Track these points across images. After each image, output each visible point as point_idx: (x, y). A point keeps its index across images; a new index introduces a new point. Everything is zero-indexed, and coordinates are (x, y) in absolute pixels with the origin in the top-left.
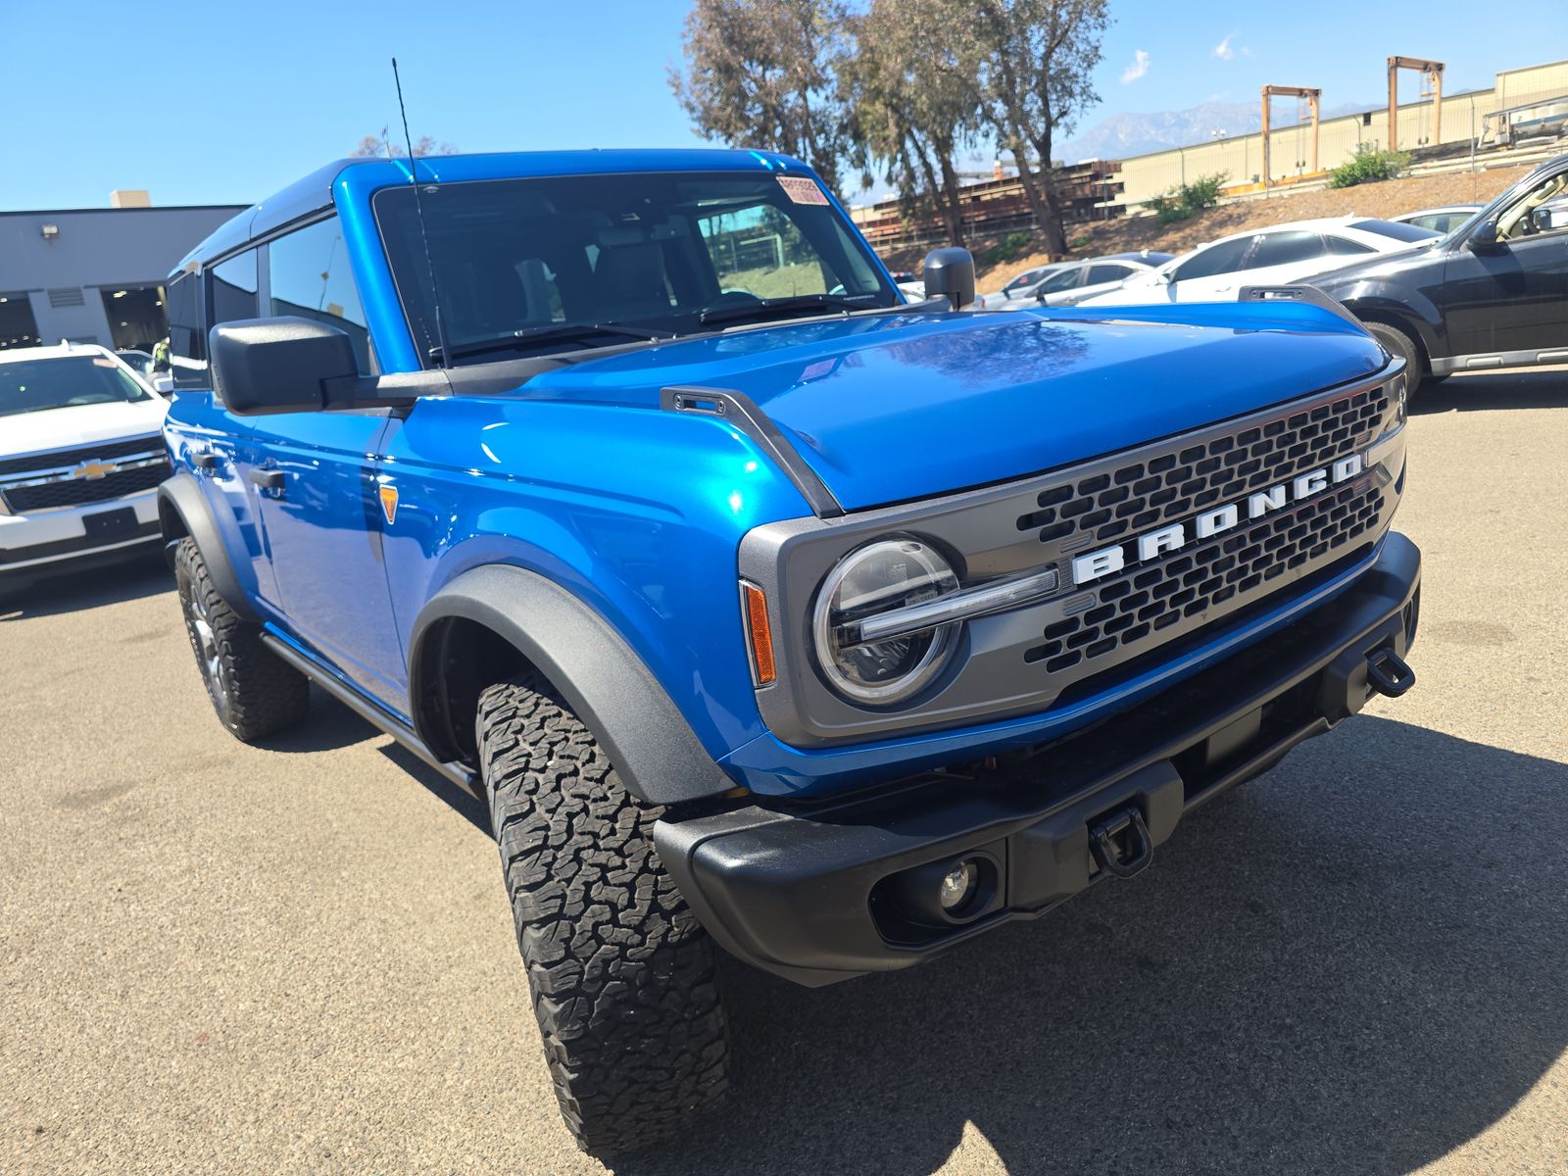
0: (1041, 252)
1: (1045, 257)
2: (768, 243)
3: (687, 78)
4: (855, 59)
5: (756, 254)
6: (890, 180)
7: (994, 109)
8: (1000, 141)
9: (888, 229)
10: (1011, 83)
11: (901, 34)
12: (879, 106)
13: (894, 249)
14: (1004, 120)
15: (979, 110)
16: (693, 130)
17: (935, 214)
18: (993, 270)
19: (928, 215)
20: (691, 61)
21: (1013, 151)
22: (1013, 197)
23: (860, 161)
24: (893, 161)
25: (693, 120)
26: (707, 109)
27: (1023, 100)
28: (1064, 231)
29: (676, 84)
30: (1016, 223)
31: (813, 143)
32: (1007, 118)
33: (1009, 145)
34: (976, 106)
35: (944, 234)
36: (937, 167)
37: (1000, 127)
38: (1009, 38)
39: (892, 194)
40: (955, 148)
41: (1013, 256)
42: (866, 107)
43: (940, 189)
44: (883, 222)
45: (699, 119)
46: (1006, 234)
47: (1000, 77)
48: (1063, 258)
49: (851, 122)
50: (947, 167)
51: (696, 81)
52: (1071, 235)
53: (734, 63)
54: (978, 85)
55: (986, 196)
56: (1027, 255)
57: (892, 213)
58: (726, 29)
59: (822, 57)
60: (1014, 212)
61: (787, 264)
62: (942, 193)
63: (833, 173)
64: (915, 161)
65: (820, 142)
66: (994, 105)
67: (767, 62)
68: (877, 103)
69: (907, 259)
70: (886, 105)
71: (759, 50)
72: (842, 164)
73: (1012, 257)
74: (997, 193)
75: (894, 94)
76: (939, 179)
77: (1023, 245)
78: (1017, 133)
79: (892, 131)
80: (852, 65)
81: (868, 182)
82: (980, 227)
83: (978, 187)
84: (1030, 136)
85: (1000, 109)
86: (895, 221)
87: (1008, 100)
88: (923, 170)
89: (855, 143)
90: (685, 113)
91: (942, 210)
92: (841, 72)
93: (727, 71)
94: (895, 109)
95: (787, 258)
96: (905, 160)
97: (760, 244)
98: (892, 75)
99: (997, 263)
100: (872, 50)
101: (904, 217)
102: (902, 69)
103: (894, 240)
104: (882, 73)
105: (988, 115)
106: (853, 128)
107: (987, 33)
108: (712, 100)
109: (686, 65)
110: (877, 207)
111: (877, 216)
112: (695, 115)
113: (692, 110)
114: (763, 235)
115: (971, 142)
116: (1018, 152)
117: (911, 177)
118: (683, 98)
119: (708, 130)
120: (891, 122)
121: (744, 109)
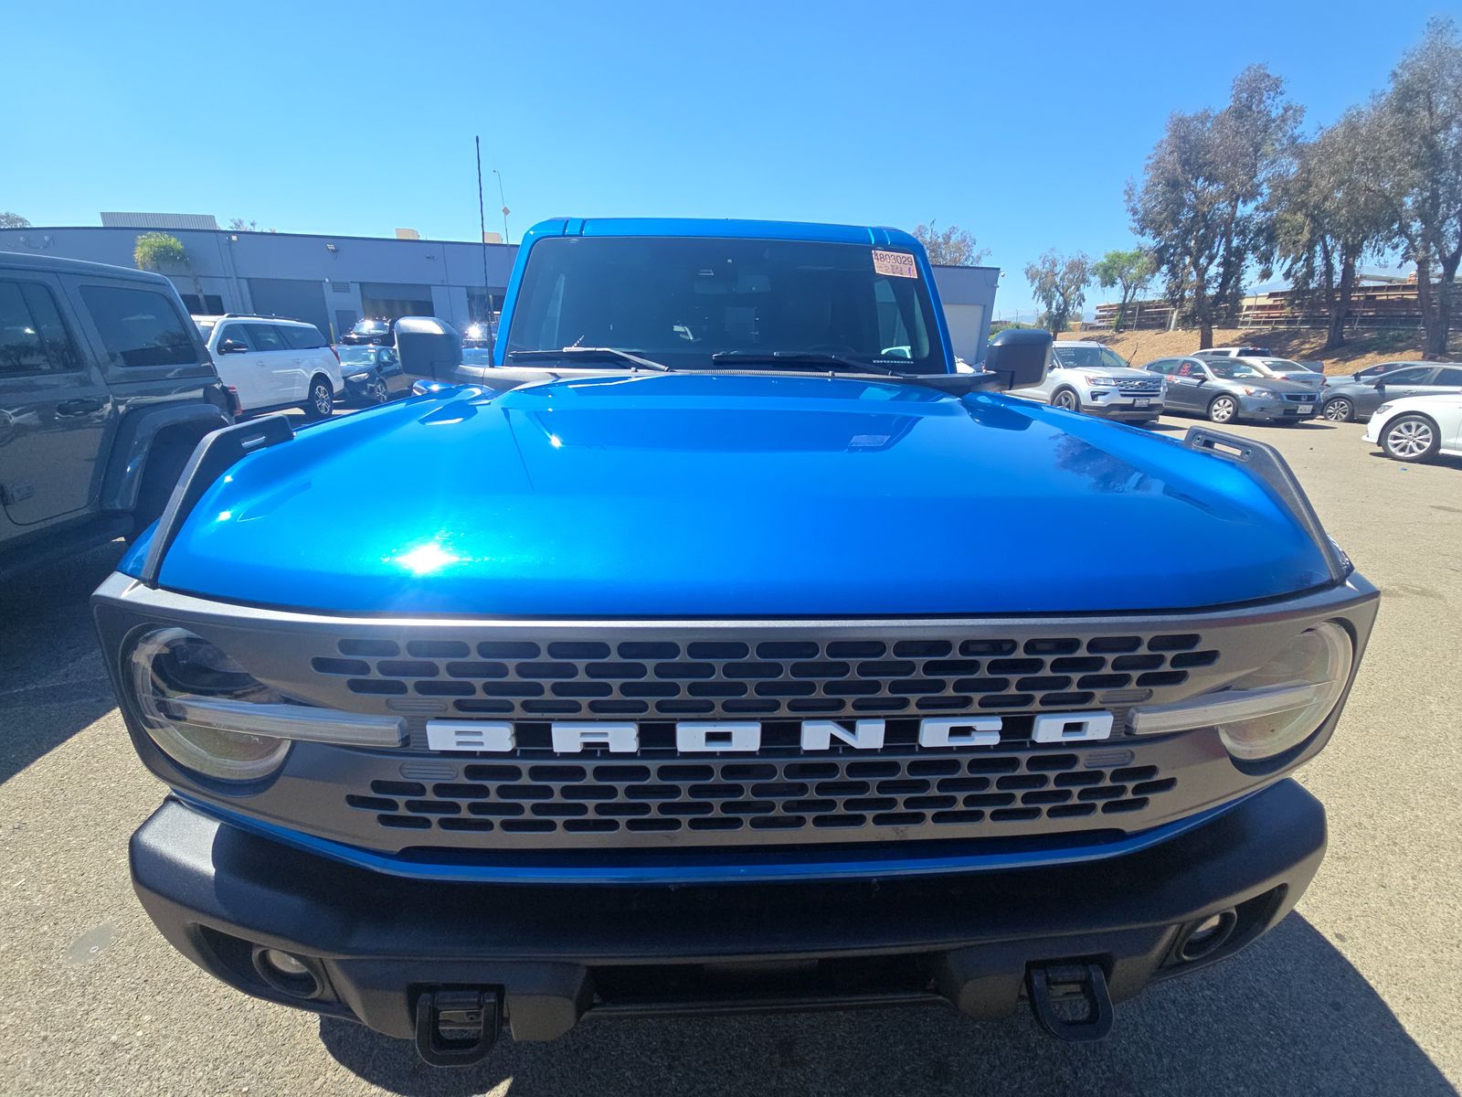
0: (1418, 350)
1: (1420, 354)
2: (1165, 312)
3: (1140, 189)
4: (1291, 177)
5: (1153, 319)
6: (1287, 275)
7: (1410, 226)
8: (1407, 253)
9: (1275, 313)
10: (1435, 206)
11: (1340, 158)
12: (1300, 217)
13: (1273, 329)
14: (1417, 236)
15: (1396, 226)
16: (1131, 229)
17: (1323, 305)
18: (1363, 357)
19: (1315, 306)
20: (1147, 177)
21: (1418, 263)
22: (1408, 300)
23: (1266, 258)
24: (1295, 261)
25: (1134, 221)
26: (1146, 212)
27: (1442, 222)
28: (1447, 336)
29: (1129, 193)
30: (1402, 323)
31: (1229, 242)
32: (1420, 235)
33: (1416, 256)
34: (1394, 221)
35: (1327, 322)
36: (1338, 267)
37: (1412, 241)
38: (1442, 171)
39: (1288, 286)
40: (1363, 255)
41: (1387, 348)
42: (1288, 216)
43: (1334, 286)
44: (1271, 307)
45: (1138, 221)
46: (1389, 330)
47: (1425, 201)
48: (1439, 358)
49: (1268, 228)
50: (1349, 270)
51: (1147, 192)
52: (1455, 340)
53: (1181, 179)
54: (1402, 205)
55: (1382, 296)
56: (1402, 350)
57: (1279, 301)
58: (1185, 153)
59: (1261, 176)
60: (1405, 313)
61: (1175, 329)
62: (1337, 290)
63: (1239, 266)
64: (1318, 262)
65: (1235, 243)
66: (1412, 223)
67: (1211, 179)
68: (1299, 214)
69: (1283, 338)
70: (1306, 216)
71: (1207, 170)
72: (1250, 258)
73: (1384, 349)
74: (1393, 296)
75: (1316, 207)
76: (1337, 279)
77: (1401, 341)
78: (1427, 249)
79: (1305, 236)
80: (1288, 182)
81: (1266, 275)
82: (1364, 320)
83: (1376, 289)
84: (1441, 252)
85: (1416, 226)
86: (1282, 307)
87: (1426, 220)
88: (1324, 269)
89: (1266, 243)
90: (1129, 215)
91: (1330, 303)
92: (1275, 188)
93: (1174, 185)
94: (1314, 218)
95: (1177, 325)
96: (1309, 261)
97: (1160, 313)
98: (1321, 191)
99: (1369, 352)
100: (1309, 172)
101: (1289, 306)
102: (1333, 188)
103: (1277, 322)
104: (1313, 189)
105: (1403, 231)
106: (1269, 233)
107: (1423, 164)
108: (1155, 206)
109: (1142, 180)
110: (1272, 295)
111: (1270, 302)
112: (1136, 217)
113: (1135, 213)
114: (1162, 307)
115: (1379, 251)
116: (1422, 265)
117: (1310, 274)
118: (1132, 204)
119: (1142, 230)
120: (1306, 229)
121: (1179, 214)
